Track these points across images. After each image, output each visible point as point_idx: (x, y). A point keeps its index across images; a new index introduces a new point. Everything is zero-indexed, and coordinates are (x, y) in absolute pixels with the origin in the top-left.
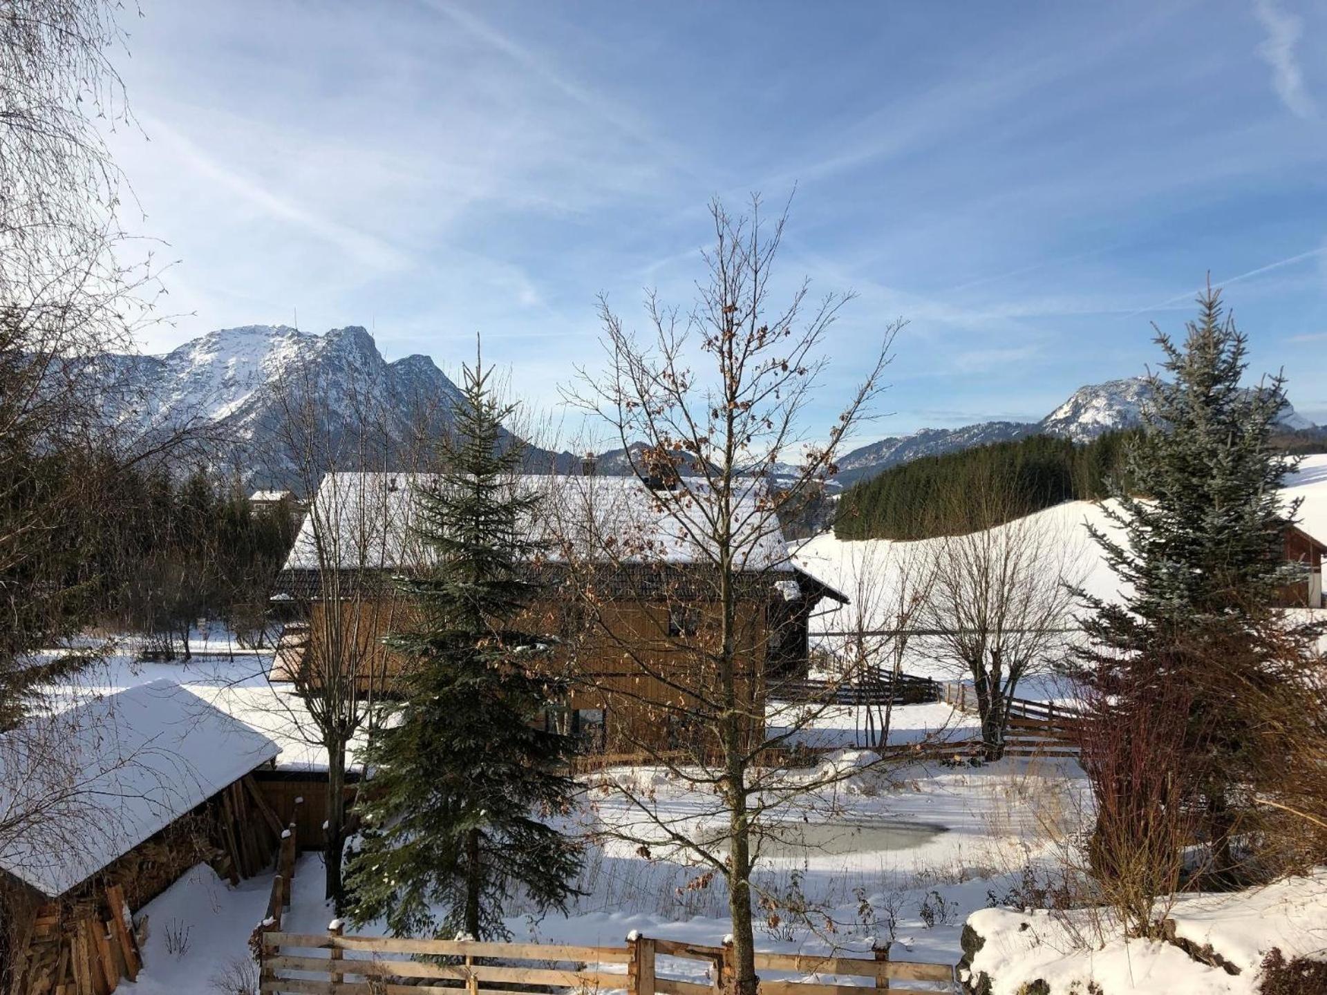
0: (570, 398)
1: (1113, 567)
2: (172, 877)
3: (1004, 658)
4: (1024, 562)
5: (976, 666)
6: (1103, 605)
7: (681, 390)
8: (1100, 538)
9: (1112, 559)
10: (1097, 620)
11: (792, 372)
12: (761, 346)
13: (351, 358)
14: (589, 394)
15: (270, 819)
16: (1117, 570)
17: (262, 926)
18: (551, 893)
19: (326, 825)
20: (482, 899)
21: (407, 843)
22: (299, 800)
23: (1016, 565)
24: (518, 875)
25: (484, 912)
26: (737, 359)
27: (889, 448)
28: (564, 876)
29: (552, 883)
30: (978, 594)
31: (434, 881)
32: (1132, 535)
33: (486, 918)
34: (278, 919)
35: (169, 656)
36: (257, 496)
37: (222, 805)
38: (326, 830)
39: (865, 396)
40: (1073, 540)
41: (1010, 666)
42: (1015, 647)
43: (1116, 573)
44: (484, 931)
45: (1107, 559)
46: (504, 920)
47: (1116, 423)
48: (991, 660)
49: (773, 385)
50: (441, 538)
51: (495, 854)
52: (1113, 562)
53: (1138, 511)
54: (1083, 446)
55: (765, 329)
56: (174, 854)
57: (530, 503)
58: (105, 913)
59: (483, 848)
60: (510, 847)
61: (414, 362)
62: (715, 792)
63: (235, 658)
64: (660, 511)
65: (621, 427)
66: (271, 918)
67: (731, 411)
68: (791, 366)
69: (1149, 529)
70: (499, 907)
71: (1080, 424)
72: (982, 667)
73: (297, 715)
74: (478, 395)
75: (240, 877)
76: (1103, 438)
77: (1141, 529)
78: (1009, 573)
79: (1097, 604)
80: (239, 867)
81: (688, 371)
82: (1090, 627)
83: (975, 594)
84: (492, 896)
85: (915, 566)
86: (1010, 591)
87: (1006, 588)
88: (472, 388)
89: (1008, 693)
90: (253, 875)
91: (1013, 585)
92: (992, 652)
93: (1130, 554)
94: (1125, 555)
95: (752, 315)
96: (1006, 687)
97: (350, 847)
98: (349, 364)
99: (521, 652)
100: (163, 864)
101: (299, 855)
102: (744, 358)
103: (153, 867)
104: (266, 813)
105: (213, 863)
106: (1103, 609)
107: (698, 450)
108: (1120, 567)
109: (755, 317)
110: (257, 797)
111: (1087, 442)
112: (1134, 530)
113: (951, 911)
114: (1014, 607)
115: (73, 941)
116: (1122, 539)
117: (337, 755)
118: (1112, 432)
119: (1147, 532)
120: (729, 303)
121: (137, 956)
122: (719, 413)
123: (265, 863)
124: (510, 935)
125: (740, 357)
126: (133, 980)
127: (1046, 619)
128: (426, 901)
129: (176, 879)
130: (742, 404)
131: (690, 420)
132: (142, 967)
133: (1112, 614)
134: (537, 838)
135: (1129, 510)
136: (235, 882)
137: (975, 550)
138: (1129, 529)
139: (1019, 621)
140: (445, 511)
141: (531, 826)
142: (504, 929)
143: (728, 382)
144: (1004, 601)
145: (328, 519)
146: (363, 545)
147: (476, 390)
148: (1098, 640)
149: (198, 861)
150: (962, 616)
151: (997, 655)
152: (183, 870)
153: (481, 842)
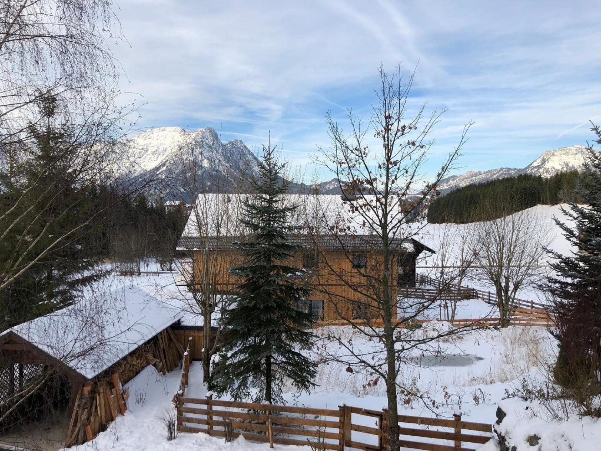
0: (314, 161)
1: (568, 239)
2: (138, 371)
3: (511, 280)
4: (521, 235)
5: (497, 283)
6: (562, 257)
7: (364, 156)
8: (561, 225)
9: (567, 235)
10: (559, 264)
11: (417, 147)
12: (403, 134)
13: (207, 142)
14: (323, 158)
15: (178, 347)
16: (570, 240)
17: (178, 394)
18: (303, 384)
19: (203, 350)
20: (273, 385)
21: (240, 360)
22: (191, 338)
23: (517, 236)
24: (289, 376)
25: (273, 391)
26: (391, 141)
27: (453, 180)
28: (309, 377)
29: (304, 380)
30: (499, 250)
31: (252, 377)
32: (577, 223)
33: (275, 394)
34: (183, 391)
35: (132, 273)
36: (168, 203)
37: (158, 340)
38: (203, 352)
39: (454, 158)
40: (545, 225)
41: (513, 283)
42: (517, 274)
43: (569, 241)
44: (274, 400)
45: (565, 235)
46: (282, 395)
47: (563, 168)
48: (504, 280)
49: (409, 153)
50: (253, 224)
51: (278, 365)
52: (568, 236)
53: (581, 213)
54: (547, 179)
55: (404, 126)
56: (139, 361)
57: (293, 209)
58: (111, 385)
59: (273, 363)
60: (285, 363)
61: (235, 143)
62: (380, 341)
63: (160, 274)
64: (353, 212)
65: (338, 174)
66: (181, 390)
67: (388, 166)
68: (417, 144)
69: (587, 220)
70: (280, 389)
71: (545, 168)
72: (500, 284)
73: (190, 302)
74: (269, 159)
75: (166, 372)
76: (557, 175)
77: (582, 220)
78: (514, 240)
79: (560, 257)
80: (165, 367)
81: (367, 147)
82: (556, 267)
83: (497, 249)
84: (278, 385)
85: (469, 236)
86: (514, 248)
87: (512, 247)
88: (267, 156)
89: (512, 297)
90: (172, 371)
91: (516, 246)
92: (505, 277)
93: (576, 233)
94: (574, 233)
95: (398, 120)
96: (512, 293)
97: (214, 361)
98: (206, 144)
99: (291, 276)
100: (134, 365)
101: (191, 363)
102: (394, 140)
103: (130, 366)
104: (177, 344)
105: (155, 365)
106: (563, 259)
107: (371, 184)
108: (571, 239)
109: (399, 121)
110: (173, 337)
111: (549, 178)
112: (579, 221)
113: (487, 397)
114: (516, 255)
115: (98, 397)
116: (572, 225)
117: (207, 320)
118: (562, 172)
119: (586, 222)
120: (387, 114)
121: (125, 404)
122: (382, 166)
123: (176, 366)
124: (285, 402)
125: (393, 140)
126: (123, 415)
127: (531, 262)
128: (248, 386)
129: (140, 371)
130: (394, 162)
131: (368, 170)
132: (127, 409)
133: (566, 261)
134: (297, 359)
135: (576, 212)
136: (164, 374)
137: (498, 229)
138: (577, 220)
139: (518, 263)
140: (255, 212)
141: (294, 353)
142: (283, 399)
143: (387, 152)
144: (511, 254)
145: (203, 214)
146: (218, 226)
147: (268, 157)
148: (559, 273)
149: (148, 364)
150: (491, 259)
151: (507, 278)
152: (143, 368)
153: (272, 360)
